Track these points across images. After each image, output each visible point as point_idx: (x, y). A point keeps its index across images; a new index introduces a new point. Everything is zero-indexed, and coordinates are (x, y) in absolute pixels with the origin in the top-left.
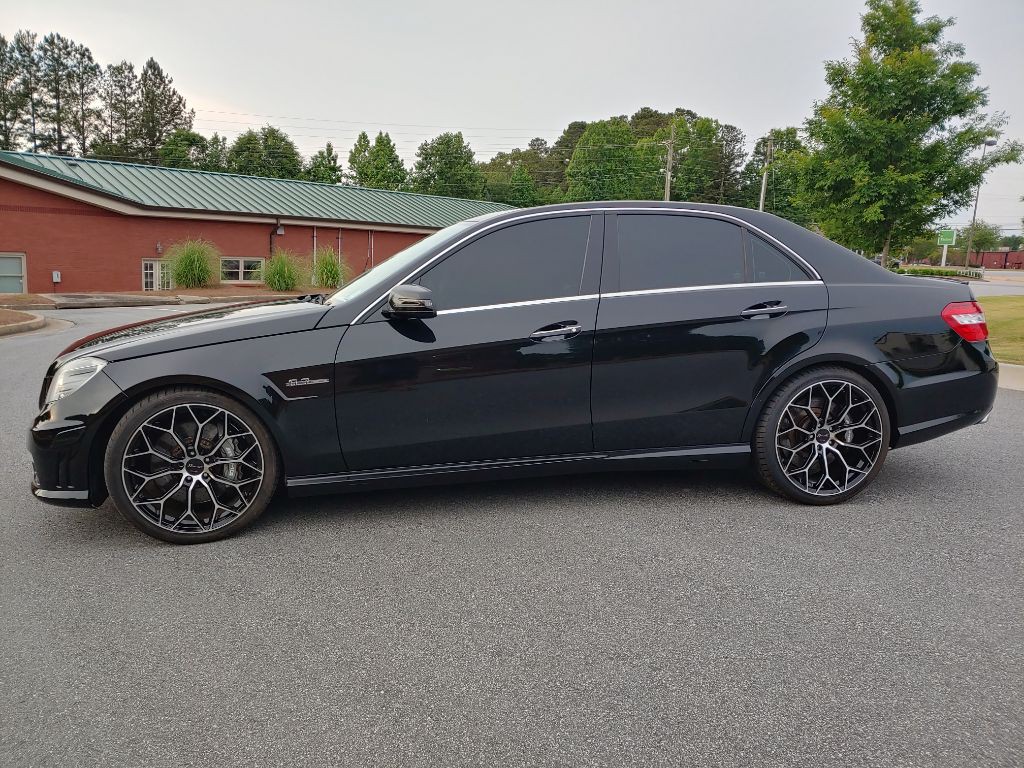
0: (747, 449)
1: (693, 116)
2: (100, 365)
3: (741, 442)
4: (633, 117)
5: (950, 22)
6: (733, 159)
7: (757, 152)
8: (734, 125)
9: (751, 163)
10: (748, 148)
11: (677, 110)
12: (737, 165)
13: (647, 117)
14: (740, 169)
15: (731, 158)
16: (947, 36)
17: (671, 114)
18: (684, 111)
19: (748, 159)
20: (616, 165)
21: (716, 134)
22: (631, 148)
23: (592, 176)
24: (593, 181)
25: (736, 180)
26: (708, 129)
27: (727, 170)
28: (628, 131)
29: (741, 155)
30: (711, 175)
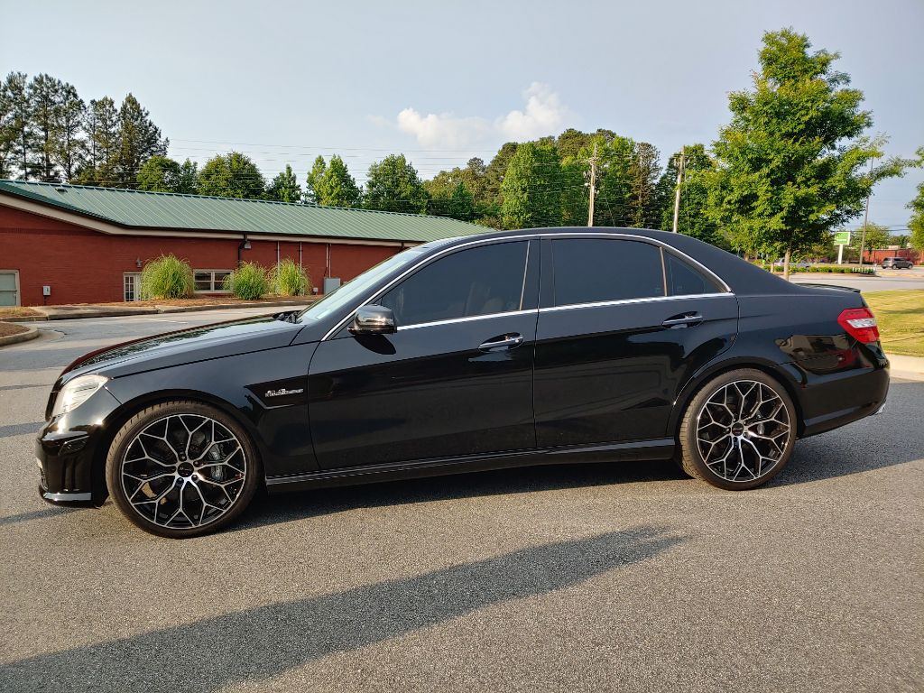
0: (671, 442)
1: (613, 135)
2: (102, 381)
3: (665, 436)
4: (559, 137)
5: (837, 56)
6: (649, 173)
7: (671, 166)
8: (649, 143)
9: (665, 177)
10: (663, 163)
11: (599, 130)
12: (654, 178)
13: (572, 137)
14: (656, 181)
15: (647, 171)
16: (834, 68)
17: (593, 134)
18: (604, 131)
19: (663, 172)
20: (545, 181)
21: (631, 151)
22: (558, 166)
23: (524, 190)
24: (525, 195)
25: (652, 191)
26: (624, 146)
27: (644, 182)
28: (555, 150)
29: (657, 169)
30: (630, 187)
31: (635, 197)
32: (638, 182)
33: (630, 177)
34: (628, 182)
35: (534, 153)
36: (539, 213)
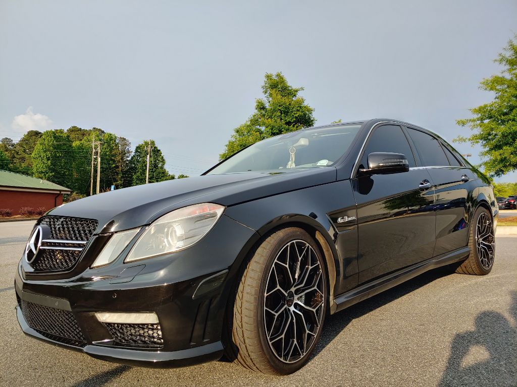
1: (103, 132)
2: (220, 210)
4: (68, 130)
6: (125, 154)
7: (136, 151)
8: (125, 138)
9: (134, 156)
10: (133, 149)
11: (94, 128)
12: (128, 157)
13: (74, 130)
14: (129, 159)
15: (123, 153)
17: (91, 130)
18: (97, 129)
19: (133, 154)
20: (62, 154)
21: (115, 141)
22: (70, 146)
23: (48, 159)
24: (49, 162)
25: (127, 164)
26: (111, 138)
27: (122, 159)
28: (68, 136)
29: (129, 152)
30: (114, 161)
31: (117, 167)
32: (118, 158)
33: (114, 155)
34: (113, 158)
35: (55, 137)
36: (59, 173)
